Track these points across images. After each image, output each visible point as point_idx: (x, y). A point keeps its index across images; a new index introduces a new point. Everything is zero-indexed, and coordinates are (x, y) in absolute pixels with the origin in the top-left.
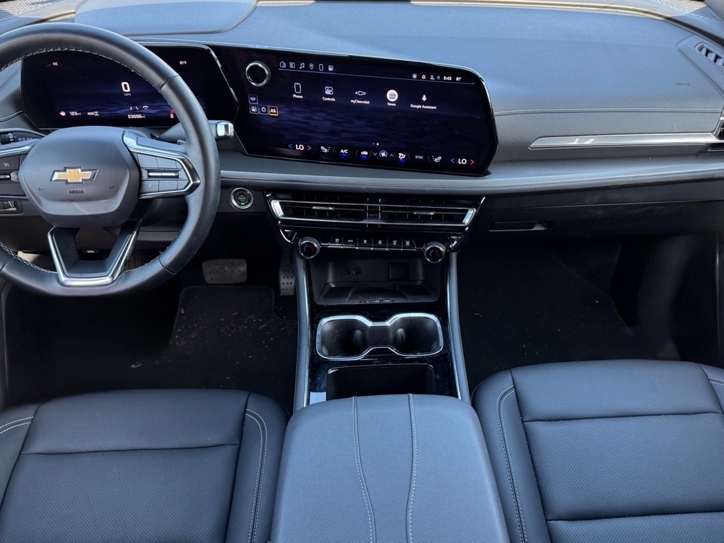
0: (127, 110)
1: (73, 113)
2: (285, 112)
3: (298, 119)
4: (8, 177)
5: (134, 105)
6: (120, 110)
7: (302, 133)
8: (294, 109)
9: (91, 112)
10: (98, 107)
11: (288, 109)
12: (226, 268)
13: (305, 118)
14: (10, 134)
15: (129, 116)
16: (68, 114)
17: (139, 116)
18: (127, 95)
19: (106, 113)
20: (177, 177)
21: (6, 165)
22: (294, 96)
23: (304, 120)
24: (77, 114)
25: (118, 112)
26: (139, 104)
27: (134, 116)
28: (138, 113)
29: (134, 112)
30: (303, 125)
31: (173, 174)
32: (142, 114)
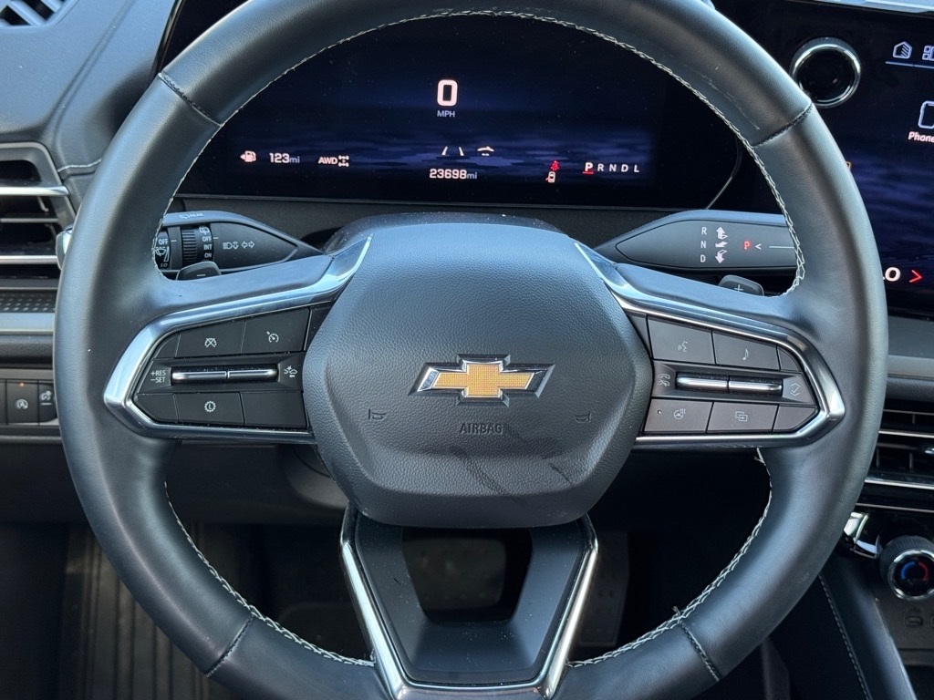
0: (433, 156)
1: (276, 158)
2: (872, 179)
3: (907, 198)
4: (270, 372)
5: (454, 141)
6: (412, 153)
7: (909, 238)
8: (904, 170)
9: (329, 156)
10: (354, 144)
11: (882, 172)
12: (449, 566)
13: (926, 196)
14: (203, 231)
15: (433, 174)
16: (263, 160)
17: (462, 174)
18: (444, 114)
19: (370, 162)
20: (778, 394)
21: (273, 337)
22: (913, 135)
23: (922, 203)
24: (287, 159)
25: (404, 160)
26: (470, 140)
27: (446, 174)
28: (460, 166)
29: (452, 162)
30: (916, 216)
31: (763, 387)
32: (470, 167)
